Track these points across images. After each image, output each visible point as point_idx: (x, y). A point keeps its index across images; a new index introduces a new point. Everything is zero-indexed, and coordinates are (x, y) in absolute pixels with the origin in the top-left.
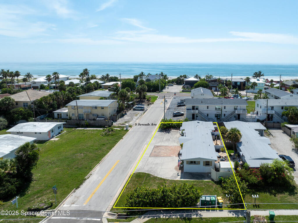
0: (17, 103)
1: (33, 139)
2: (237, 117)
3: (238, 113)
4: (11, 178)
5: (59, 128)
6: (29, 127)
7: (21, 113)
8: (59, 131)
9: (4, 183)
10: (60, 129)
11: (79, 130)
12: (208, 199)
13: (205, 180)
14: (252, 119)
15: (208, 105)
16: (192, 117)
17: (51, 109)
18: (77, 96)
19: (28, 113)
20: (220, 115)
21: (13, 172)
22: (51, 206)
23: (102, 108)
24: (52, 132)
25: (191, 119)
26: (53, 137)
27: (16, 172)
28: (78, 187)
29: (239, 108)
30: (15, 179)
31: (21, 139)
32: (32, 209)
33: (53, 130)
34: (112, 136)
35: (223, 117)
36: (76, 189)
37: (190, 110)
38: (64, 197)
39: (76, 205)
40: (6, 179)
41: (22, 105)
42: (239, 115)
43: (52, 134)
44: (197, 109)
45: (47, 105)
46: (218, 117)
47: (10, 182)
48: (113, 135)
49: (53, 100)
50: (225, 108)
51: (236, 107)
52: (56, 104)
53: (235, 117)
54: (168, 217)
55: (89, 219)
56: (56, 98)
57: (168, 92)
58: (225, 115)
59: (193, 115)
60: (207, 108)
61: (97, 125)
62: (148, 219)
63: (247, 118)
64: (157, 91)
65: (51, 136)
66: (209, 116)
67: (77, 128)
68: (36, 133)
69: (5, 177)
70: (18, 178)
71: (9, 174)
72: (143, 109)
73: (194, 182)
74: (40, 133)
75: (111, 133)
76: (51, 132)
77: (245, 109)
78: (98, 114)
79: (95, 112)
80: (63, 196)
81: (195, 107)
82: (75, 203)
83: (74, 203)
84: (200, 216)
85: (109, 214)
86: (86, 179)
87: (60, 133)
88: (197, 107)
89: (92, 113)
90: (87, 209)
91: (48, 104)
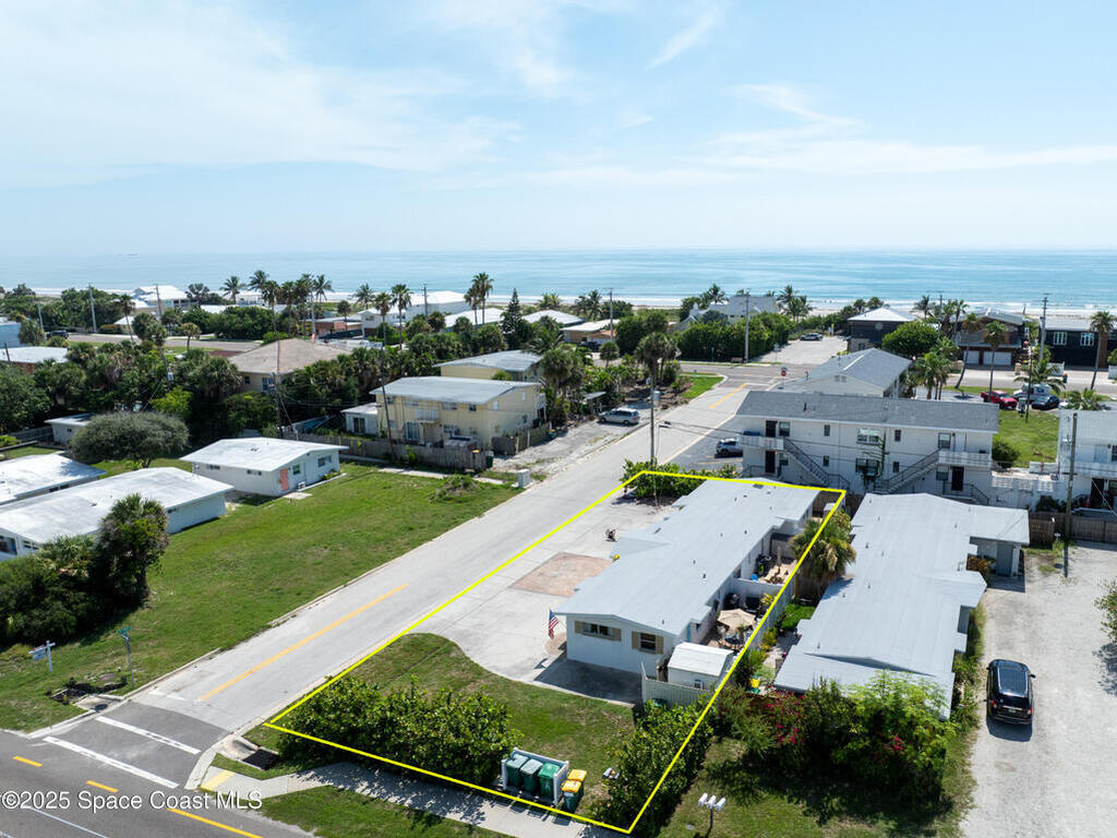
0: (247, 378)
1: (223, 487)
2: (950, 480)
3: (956, 463)
4: (69, 588)
5: (321, 462)
6: (240, 451)
7: (246, 409)
8: (324, 471)
9: (47, 600)
10: (328, 466)
11: (385, 473)
12: (531, 767)
13: (609, 701)
14: (1017, 493)
15: (827, 422)
16: (763, 463)
17: (338, 401)
18: (435, 363)
19: (265, 410)
20: (879, 466)
21: (79, 573)
22: (122, 685)
23: (473, 408)
24: (296, 472)
25: (763, 472)
26: (296, 489)
27: (87, 575)
28: (230, 647)
29: (960, 439)
30: (82, 594)
31: (193, 485)
32: (79, 682)
33: (298, 466)
34: (459, 505)
35: (888, 472)
36: (222, 650)
37: (758, 434)
38: (172, 668)
39: (181, 696)
40: (56, 589)
41: (260, 384)
42: (958, 472)
43: (292, 480)
44: (785, 433)
45: (324, 390)
46: (869, 474)
47: (64, 599)
48: (460, 502)
49: (348, 374)
50: (898, 438)
51: (945, 438)
52: (356, 386)
53: (941, 477)
54: (375, 796)
55: (173, 743)
56: (357, 369)
57: (773, 364)
58: (896, 465)
59: (770, 455)
60: (823, 432)
61: (442, 461)
62: (319, 784)
63: (994, 486)
64: (733, 359)
65: (292, 486)
66: (833, 467)
67: (383, 466)
68: (249, 472)
69: (54, 583)
70: (89, 594)
71: (65, 577)
72: (630, 419)
73: (567, 698)
74: (260, 473)
75: (458, 491)
76: (291, 472)
77: (984, 448)
78: (461, 427)
79: (452, 419)
80: (174, 664)
81: (777, 426)
82: (181, 693)
83: (177, 691)
84: (478, 818)
85: (236, 743)
86: (270, 627)
87: (324, 479)
88: (783, 427)
89: (445, 423)
90: (196, 712)
91: (330, 385)
